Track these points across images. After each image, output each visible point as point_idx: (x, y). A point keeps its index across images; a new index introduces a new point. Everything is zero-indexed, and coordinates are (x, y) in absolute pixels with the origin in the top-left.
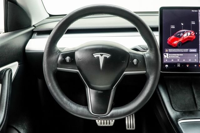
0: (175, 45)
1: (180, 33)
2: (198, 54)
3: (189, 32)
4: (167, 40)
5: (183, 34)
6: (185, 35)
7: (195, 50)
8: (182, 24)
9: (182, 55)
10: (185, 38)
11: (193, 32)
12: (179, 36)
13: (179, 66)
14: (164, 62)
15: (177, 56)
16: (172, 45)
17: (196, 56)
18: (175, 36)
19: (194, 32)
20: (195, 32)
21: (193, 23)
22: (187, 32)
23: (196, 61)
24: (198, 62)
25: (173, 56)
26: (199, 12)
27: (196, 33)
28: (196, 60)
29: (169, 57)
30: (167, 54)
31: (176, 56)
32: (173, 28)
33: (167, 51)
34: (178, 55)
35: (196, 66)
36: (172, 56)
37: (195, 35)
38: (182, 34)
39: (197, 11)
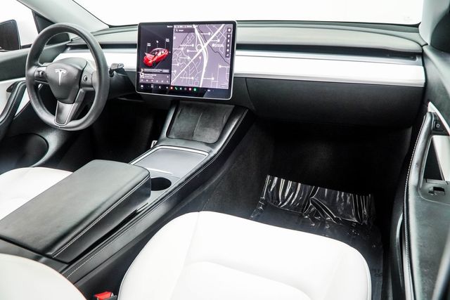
2: (170, 75)
6: (159, 54)
7: (167, 71)
9: (156, 75)
17: (167, 77)
20: (168, 51)
21: (167, 40)
23: (168, 82)
24: (170, 83)
27: (170, 52)
30: (143, 74)
33: (142, 70)
35: (167, 88)
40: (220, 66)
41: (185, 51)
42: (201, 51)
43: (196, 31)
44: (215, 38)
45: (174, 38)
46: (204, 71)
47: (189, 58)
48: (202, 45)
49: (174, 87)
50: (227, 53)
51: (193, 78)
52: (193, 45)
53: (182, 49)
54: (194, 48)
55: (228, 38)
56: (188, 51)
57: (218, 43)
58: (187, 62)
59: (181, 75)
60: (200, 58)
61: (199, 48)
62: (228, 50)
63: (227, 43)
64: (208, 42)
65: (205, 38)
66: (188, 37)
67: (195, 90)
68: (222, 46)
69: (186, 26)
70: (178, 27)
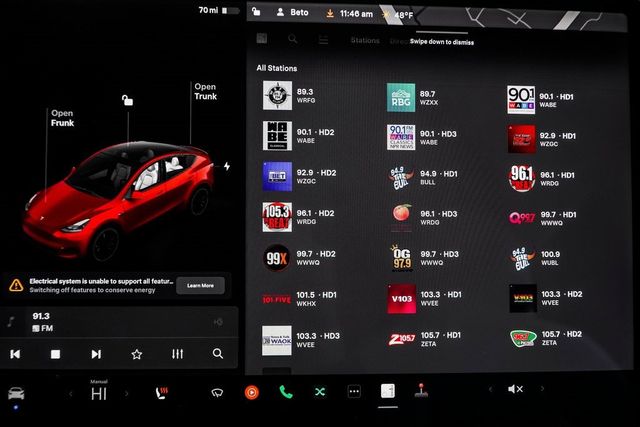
0: (72, 246)
1: (111, 163)
2: (235, 310)
3: (175, 160)
4: (20, 214)
5: (133, 172)
7: (214, 286)
8: (129, 102)
10: (144, 199)
11: (200, 159)
12: (106, 180)
13: (102, 394)
16: (51, 244)
18: (72, 183)
19: (212, 158)
21: (205, 93)
22: (159, 152)
23: (218, 358)
24: (235, 365)
27: (227, 166)
28: (218, 354)
32: (63, 124)
35: (217, 393)
38: (122, 170)
39: (236, 11)
69: (337, 13)
70: (280, 14)
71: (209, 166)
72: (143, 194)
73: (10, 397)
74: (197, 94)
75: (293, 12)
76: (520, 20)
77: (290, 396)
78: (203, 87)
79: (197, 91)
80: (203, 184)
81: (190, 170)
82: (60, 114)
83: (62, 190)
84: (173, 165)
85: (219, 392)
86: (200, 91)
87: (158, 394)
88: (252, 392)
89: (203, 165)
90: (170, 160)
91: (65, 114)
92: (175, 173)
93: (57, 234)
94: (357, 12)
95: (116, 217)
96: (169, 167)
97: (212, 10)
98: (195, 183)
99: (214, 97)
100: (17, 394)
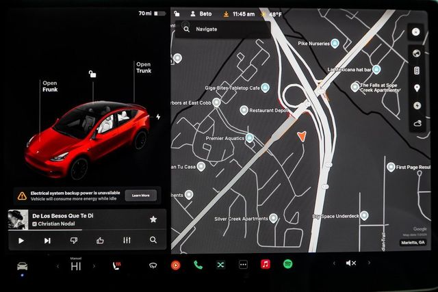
0: (58, 171)
1: (82, 115)
2: (164, 211)
3: (124, 113)
4: (23, 150)
5: (96, 122)
7: (150, 195)
8: (93, 75)
9: (91, 216)
10: (104, 138)
11: (140, 112)
12: (79, 127)
13: (78, 266)
14: (11, 248)
15: (67, 220)
16: (44, 169)
17: (153, 219)
18: (56, 129)
19: (148, 111)
20: (151, 111)
21: (144, 68)
22: (113, 108)
24: (164, 248)
25: (50, 220)
26: (172, 20)
27: (158, 117)
28: (153, 239)
29: (30, 226)
30: (24, 213)
31: (63, 224)
32: (51, 90)
34: (72, 216)
35: (153, 265)
36: (45, 220)
37: (152, 121)
38: (90, 120)
39: (163, 14)
40: (391, 167)
41: (230, 109)
42: (302, 108)
43: (277, 32)
44: (360, 60)
45: (177, 58)
46: (323, 186)
47: (250, 138)
48: (306, 87)
49: (186, 260)
50: (414, 115)
51: (274, 218)
52: (265, 88)
53: (217, 103)
54: (271, 100)
55: (413, 62)
56: (244, 110)
57: (375, 79)
58: (244, 153)
59: (220, 209)
60: (302, 136)
61: (297, 97)
62: (417, 106)
63: (413, 79)
64: (332, 75)
65: (320, 62)
66: (240, 56)
67: (288, 264)
68: (392, 88)
69: (231, 14)
70: (193, 15)
71: (146, 117)
72: (103, 136)
73: (18, 269)
74: (138, 69)
75: (202, 14)
76: (354, 16)
77: (201, 268)
78: (142, 65)
79: (139, 67)
80: (142, 129)
81: (134, 119)
82: (48, 84)
83: (51, 133)
84: (123, 117)
85: (154, 265)
86: (140, 67)
87: (115, 267)
88: (176, 265)
89: (143, 116)
90: (121, 113)
91: (52, 83)
92: (125, 121)
93: (48, 163)
94: (244, 13)
95: (86, 151)
96: (120, 118)
97: (148, 13)
98: (137, 129)
99: (149, 71)
100: (22, 267)
